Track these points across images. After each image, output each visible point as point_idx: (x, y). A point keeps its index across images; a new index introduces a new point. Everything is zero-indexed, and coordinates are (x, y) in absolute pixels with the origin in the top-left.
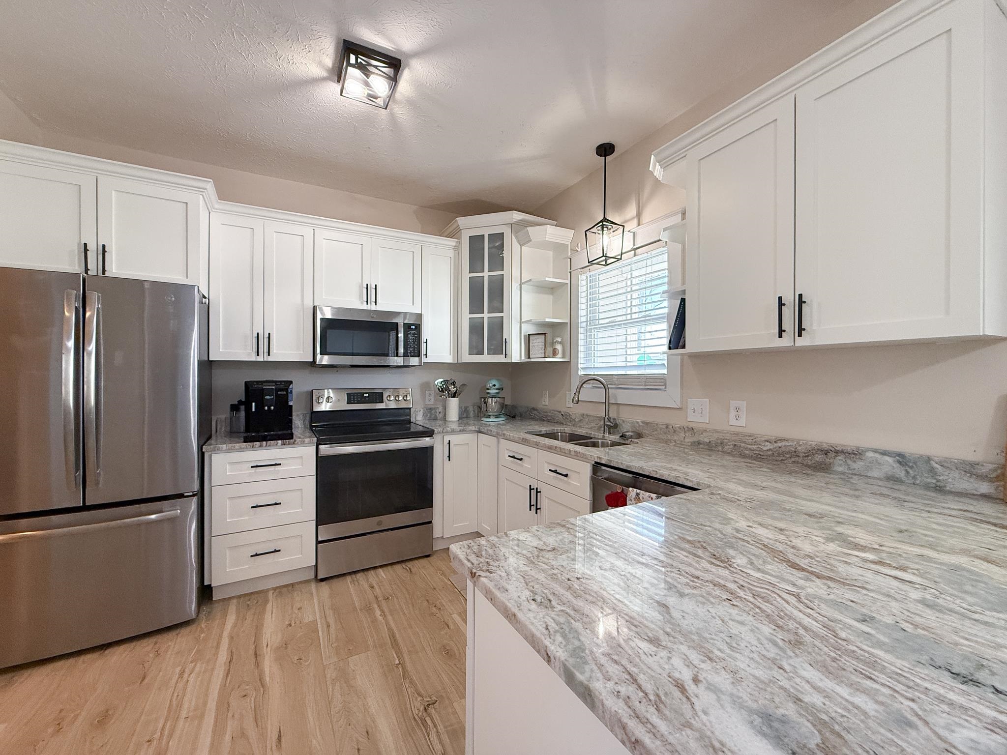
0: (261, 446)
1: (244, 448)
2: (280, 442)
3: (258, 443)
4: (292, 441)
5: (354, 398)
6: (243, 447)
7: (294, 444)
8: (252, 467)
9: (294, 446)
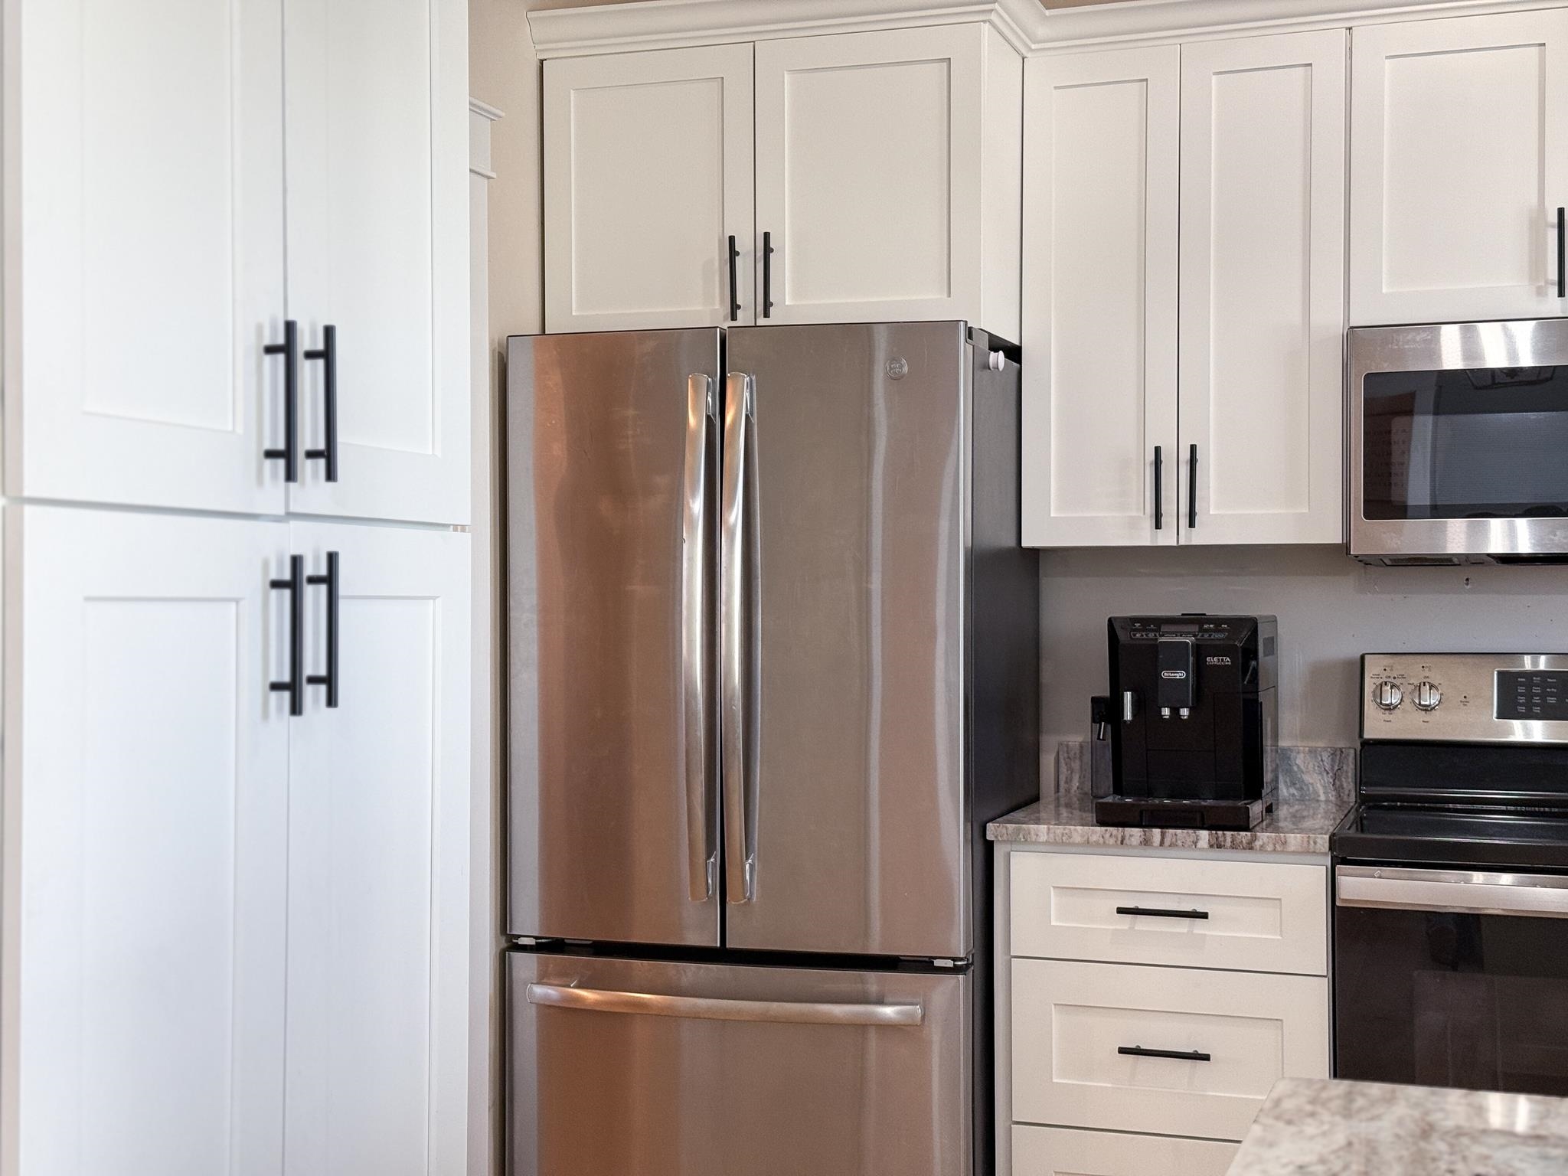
0: (1146, 842)
1: (1097, 844)
2: (1204, 834)
3: (1137, 832)
4: (1244, 836)
5: (1529, 696)
6: (1094, 838)
7: (1250, 847)
8: (1121, 911)
9: (1247, 854)
